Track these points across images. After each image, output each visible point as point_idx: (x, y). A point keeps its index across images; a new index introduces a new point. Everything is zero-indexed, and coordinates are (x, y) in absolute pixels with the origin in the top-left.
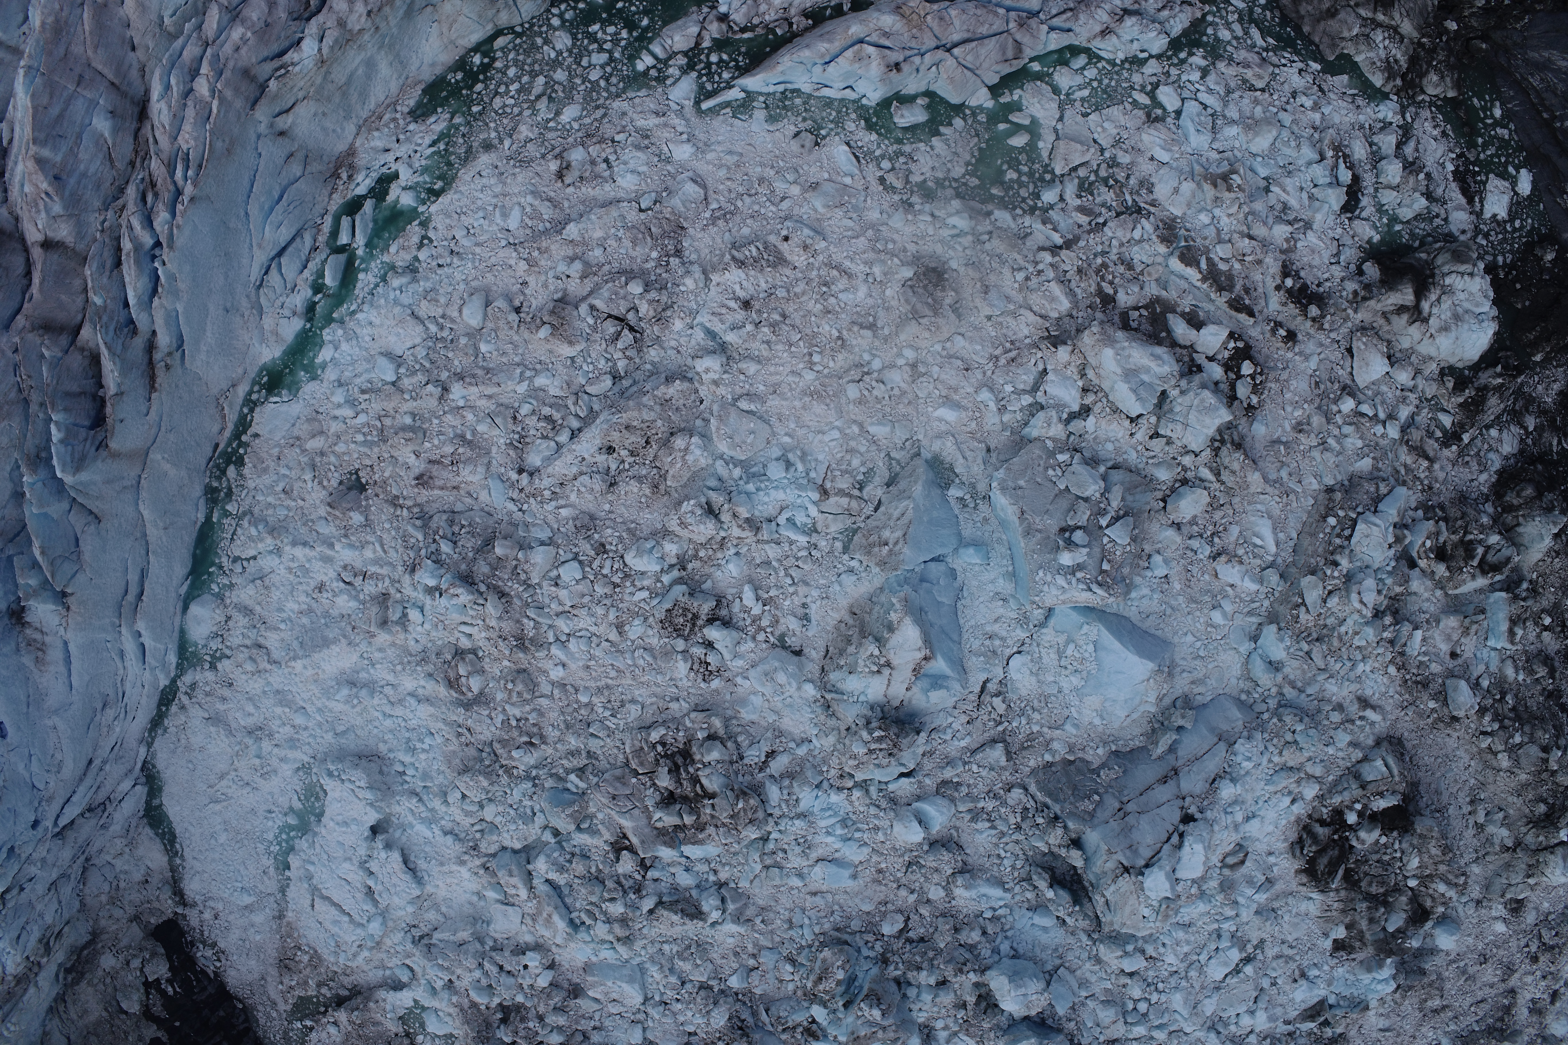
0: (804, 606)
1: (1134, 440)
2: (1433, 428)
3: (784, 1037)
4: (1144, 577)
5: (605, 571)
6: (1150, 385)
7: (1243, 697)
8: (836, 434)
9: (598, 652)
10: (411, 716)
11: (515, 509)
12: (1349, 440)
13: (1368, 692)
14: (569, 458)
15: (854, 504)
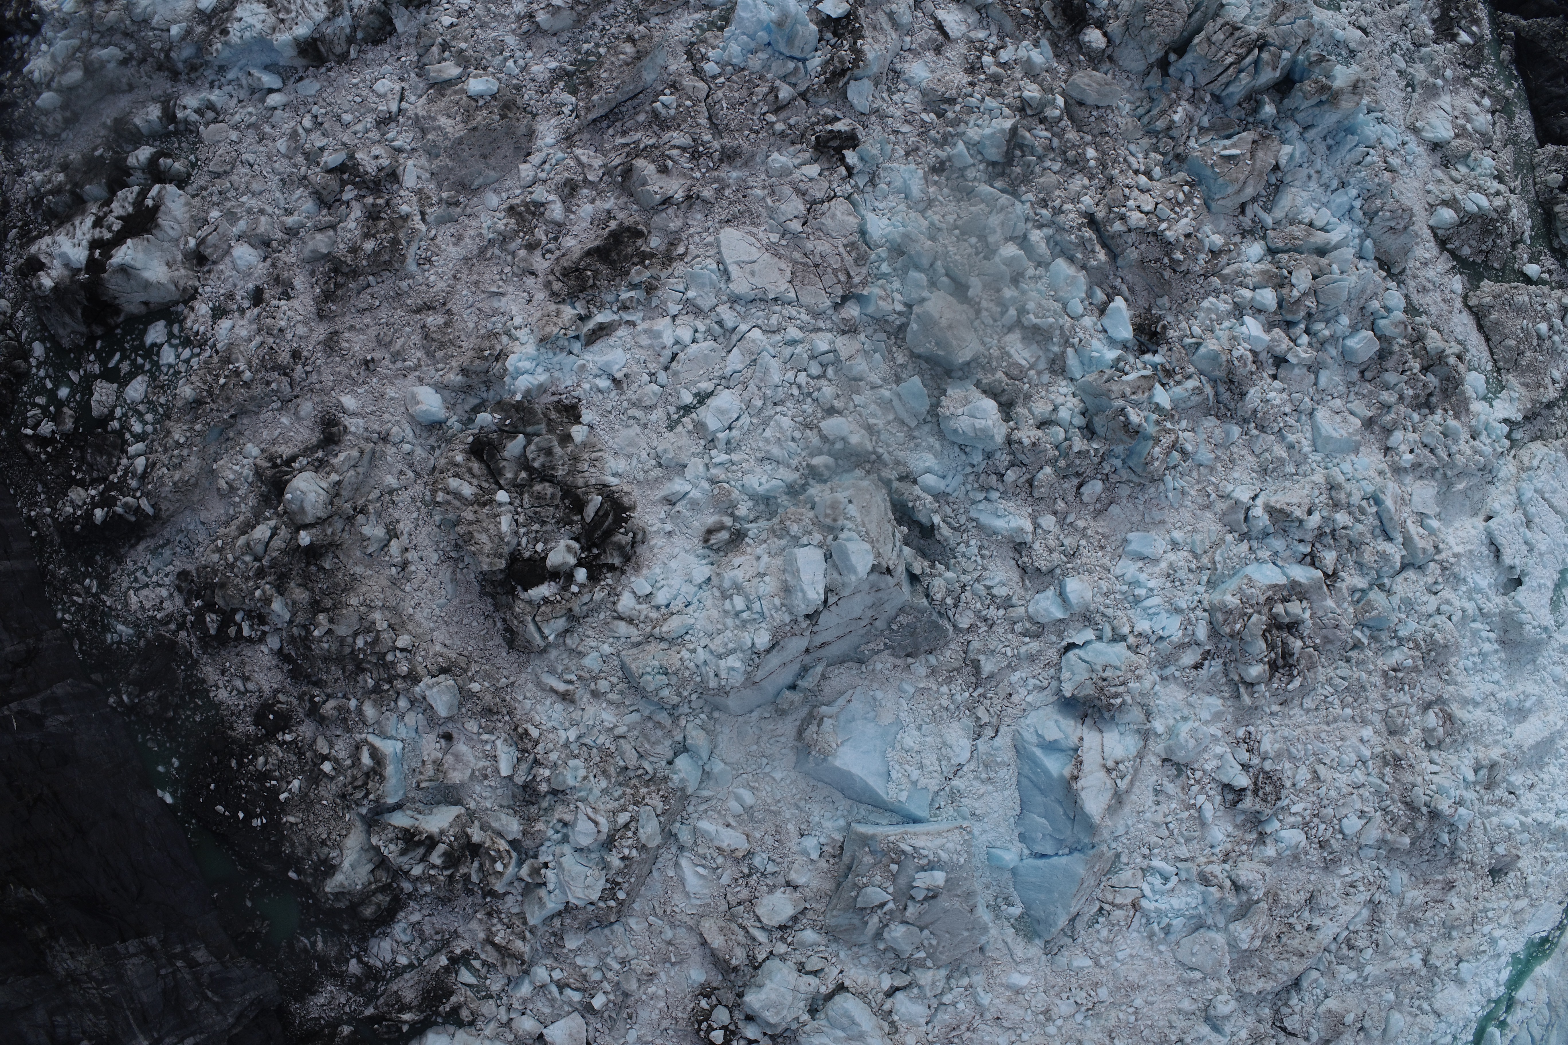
0: (1158, 803)
1: (839, 967)
2: (483, 971)
3: (1191, 369)
4: (829, 837)
5: (1323, 826)
6: (833, 1026)
7: (716, 714)
8: (1120, 955)
9: (1335, 753)
10: (1480, 685)
11: (1385, 871)
12: (592, 964)
13: (558, 707)
14: (1343, 920)
15: (1110, 897)
